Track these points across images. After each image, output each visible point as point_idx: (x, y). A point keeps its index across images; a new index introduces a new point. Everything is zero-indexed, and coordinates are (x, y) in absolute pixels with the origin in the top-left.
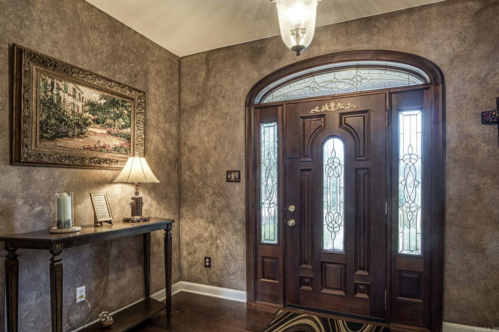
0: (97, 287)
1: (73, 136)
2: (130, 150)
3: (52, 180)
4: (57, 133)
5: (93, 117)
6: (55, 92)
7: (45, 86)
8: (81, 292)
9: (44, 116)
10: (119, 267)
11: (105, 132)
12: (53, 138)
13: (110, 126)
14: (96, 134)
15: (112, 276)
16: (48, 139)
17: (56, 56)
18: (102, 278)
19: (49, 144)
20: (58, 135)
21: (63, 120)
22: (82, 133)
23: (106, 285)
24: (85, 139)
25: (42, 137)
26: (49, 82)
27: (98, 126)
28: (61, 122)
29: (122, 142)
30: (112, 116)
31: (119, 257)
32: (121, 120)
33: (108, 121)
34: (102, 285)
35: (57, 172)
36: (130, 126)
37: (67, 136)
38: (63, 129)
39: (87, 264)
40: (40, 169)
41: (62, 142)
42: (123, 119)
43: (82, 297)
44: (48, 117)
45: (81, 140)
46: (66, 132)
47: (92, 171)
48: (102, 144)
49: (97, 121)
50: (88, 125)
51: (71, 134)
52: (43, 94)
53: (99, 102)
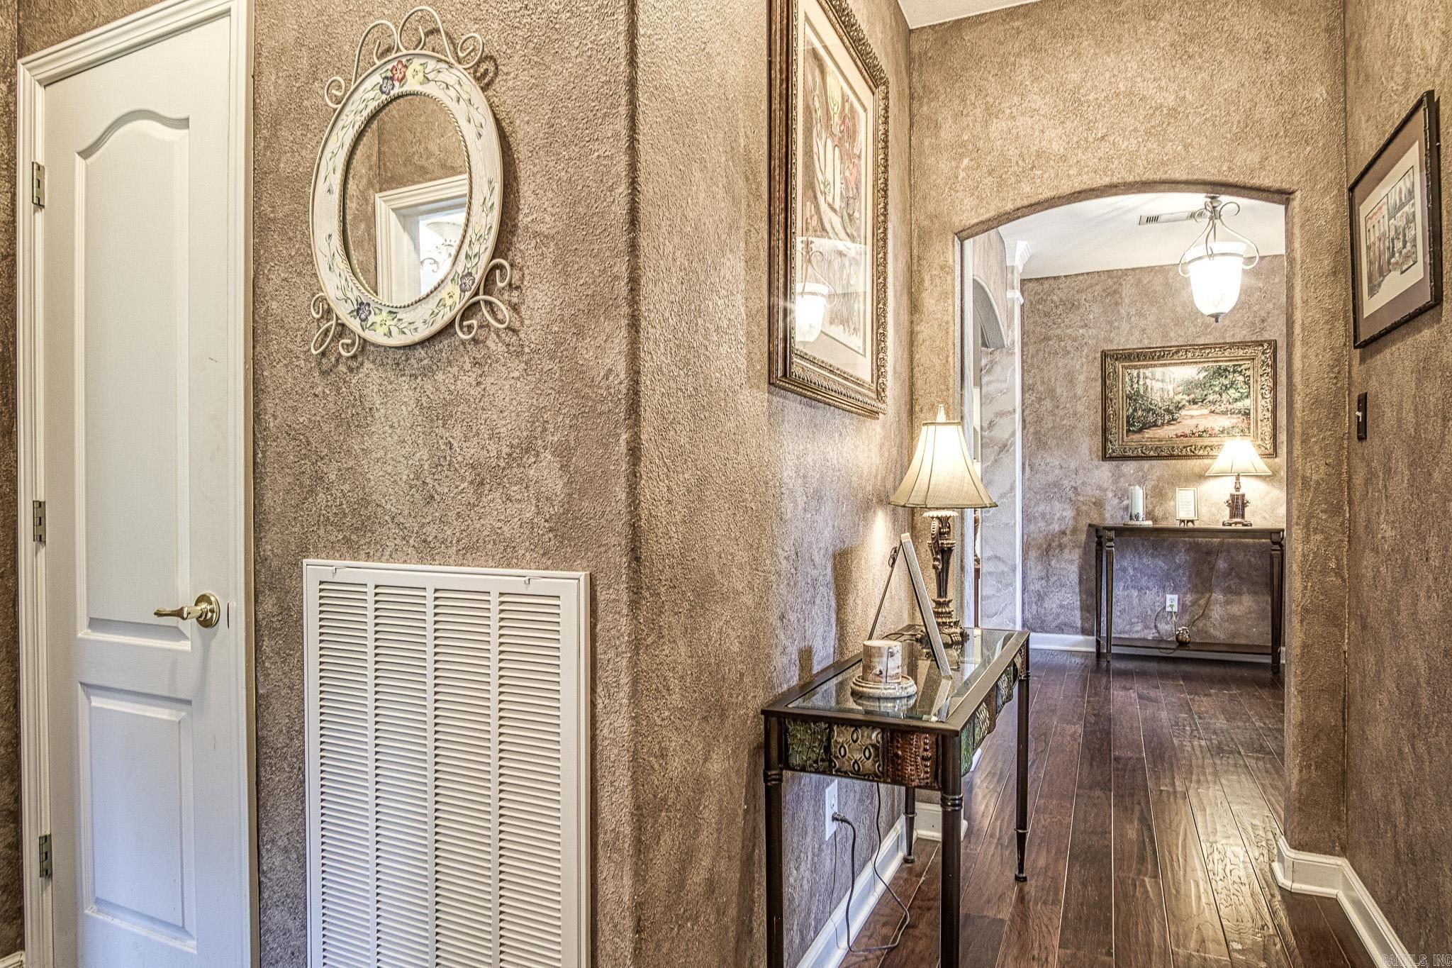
0: (1194, 603)
1: (1163, 424)
2: (1249, 429)
3: (1141, 474)
4: (1144, 424)
5: (1187, 398)
6: (1141, 382)
7: (1131, 380)
8: (1172, 600)
9: (1131, 410)
10: (1229, 587)
11: (1206, 411)
12: (1140, 431)
13: (1214, 403)
14: (1192, 417)
15: (1218, 596)
16: (1134, 432)
17: (1146, 343)
18: (1202, 593)
19: (1136, 437)
20: (1146, 426)
21: (1151, 409)
22: (1173, 420)
23: (1207, 603)
24: (1178, 425)
25: (1128, 431)
26: (1135, 375)
27: (1196, 406)
28: (1148, 412)
29: (1235, 421)
30: (1217, 389)
31: (1230, 574)
32: (1231, 391)
33: (1210, 398)
34: (1202, 602)
35: (1146, 464)
36: (1247, 397)
37: (1155, 425)
38: (1151, 419)
39: (1181, 571)
40: (1129, 463)
41: (1149, 433)
42: (1237, 389)
43: (1172, 606)
44: (1135, 410)
45: (1172, 427)
46: (1155, 421)
47: (1189, 462)
48: (1201, 428)
49: (1194, 402)
50: (1179, 408)
51: (1159, 422)
52: (1129, 388)
53: (1196, 378)
